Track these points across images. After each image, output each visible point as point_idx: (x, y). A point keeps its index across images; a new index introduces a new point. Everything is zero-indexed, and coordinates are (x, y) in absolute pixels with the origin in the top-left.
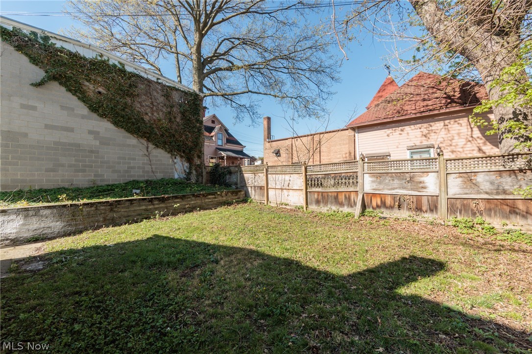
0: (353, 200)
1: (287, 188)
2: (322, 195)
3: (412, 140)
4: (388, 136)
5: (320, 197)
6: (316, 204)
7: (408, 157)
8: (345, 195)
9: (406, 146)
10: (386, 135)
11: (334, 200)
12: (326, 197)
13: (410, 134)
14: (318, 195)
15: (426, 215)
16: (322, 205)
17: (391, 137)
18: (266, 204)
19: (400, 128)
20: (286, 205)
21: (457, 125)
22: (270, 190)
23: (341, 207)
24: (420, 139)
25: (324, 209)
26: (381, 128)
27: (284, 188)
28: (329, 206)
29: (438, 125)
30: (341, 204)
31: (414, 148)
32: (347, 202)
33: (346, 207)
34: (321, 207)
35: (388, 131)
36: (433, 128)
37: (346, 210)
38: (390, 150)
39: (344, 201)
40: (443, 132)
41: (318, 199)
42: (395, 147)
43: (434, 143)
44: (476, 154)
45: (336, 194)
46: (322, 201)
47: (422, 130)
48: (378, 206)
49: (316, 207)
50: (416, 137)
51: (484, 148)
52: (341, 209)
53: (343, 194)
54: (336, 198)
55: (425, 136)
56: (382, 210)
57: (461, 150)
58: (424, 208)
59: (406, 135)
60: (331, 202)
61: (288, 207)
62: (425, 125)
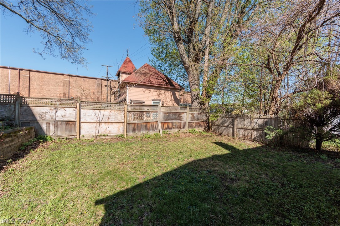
0: (155, 127)
1: (107, 121)
2: (137, 125)
3: (154, 96)
4: (144, 92)
5: (136, 127)
6: (133, 131)
7: (152, 104)
8: (151, 124)
9: (151, 99)
10: (143, 91)
11: (145, 128)
12: (140, 126)
13: (153, 93)
14: (135, 126)
15: (182, 130)
16: (137, 132)
17: (145, 93)
18: (78, 138)
19: (149, 89)
20: (105, 136)
21: (167, 93)
22: (82, 124)
23: (149, 131)
24: (156, 96)
25: (139, 134)
26: (141, 87)
27: (102, 122)
28: (141, 132)
29: (162, 92)
30: (149, 130)
31: (155, 100)
32: (152, 128)
33: (151, 131)
34: (136, 133)
35: (144, 90)
36: (161, 93)
37: (152, 133)
38: (144, 100)
39: (150, 127)
40: (164, 95)
41: (134, 128)
42: (147, 98)
43: (161, 99)
44: (172, 106)
45: (146, 124)
46: (137, 129)
47: (157, 92)
48: (166, 129)
49: (133, 134)
50: (155, 95)
51: (174, 104)
52: (149, 133)
53: (150, 123)
54: (146, 126)
55: (158, 96)
56: (168, 130)
57: (168, 103)
58: (182, 127)
59: (151, 93)
60: (143, 129)
61: (107, 137)
62: (158, 91)
